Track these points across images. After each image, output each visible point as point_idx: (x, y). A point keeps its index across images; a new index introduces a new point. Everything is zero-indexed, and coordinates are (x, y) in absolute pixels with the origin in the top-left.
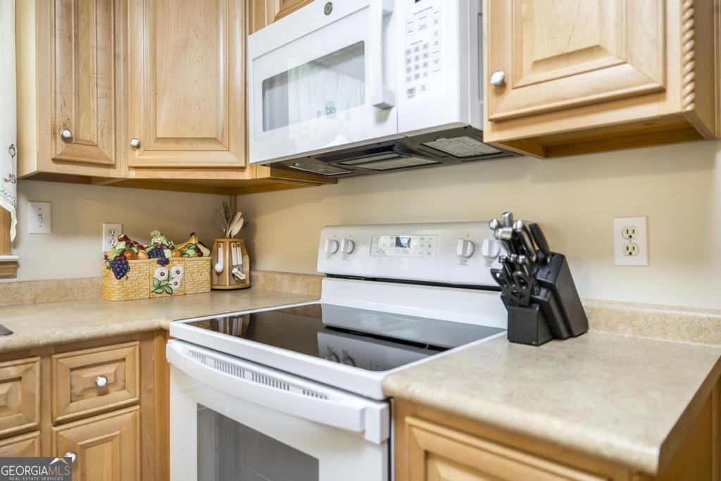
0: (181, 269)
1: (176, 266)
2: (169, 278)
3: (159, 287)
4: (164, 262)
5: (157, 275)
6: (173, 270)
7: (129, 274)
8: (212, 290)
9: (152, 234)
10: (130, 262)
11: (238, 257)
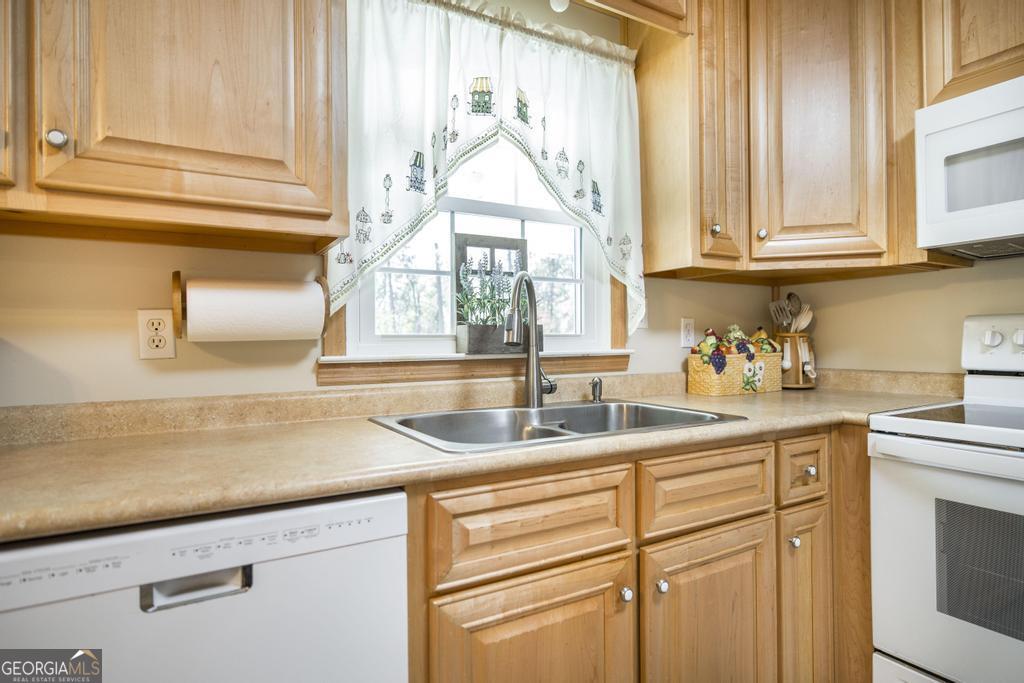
0: (763, 365)
1: (759, 363)
2: (754, 375)
3: (748, 383)
4: (751, 357)
5: (746, 371)
6: (757, 365)
7: (726, 369)
8: (784, 388)
9: (731, 328)
10: (727, 356)
11: (805, 354)
